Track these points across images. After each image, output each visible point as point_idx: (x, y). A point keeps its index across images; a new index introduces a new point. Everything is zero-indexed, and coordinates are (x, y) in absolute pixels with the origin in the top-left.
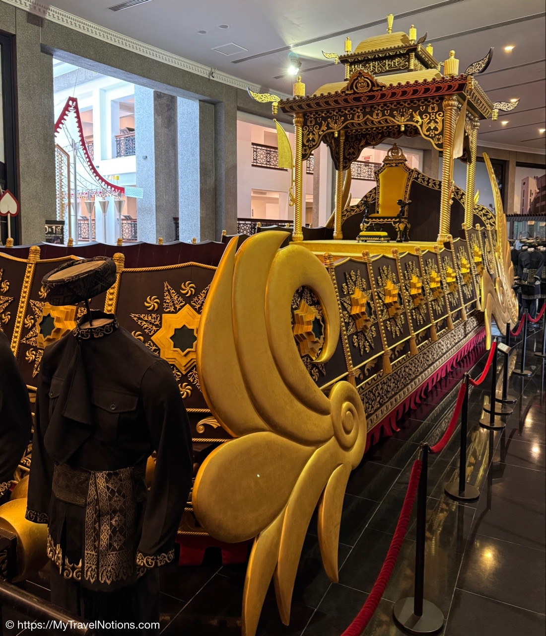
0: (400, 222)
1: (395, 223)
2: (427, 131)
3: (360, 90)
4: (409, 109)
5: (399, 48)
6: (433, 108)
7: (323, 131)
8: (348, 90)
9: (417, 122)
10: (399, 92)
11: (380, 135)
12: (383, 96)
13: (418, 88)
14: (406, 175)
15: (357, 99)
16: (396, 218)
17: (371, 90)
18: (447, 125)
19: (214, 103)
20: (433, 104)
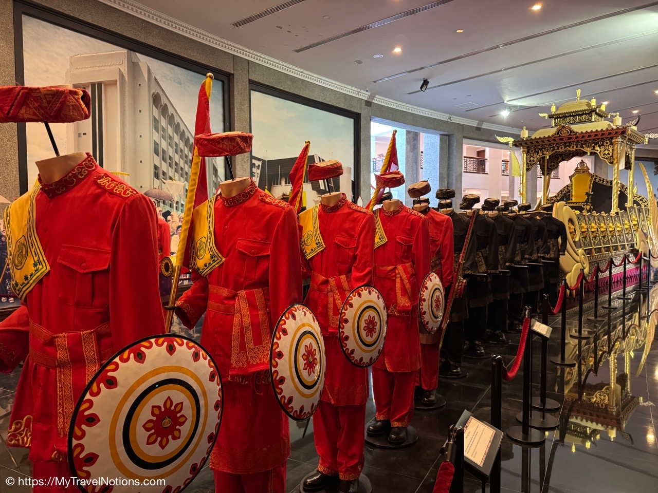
0: (587, 205)
1: (584, 205)
2: (604, 155)
3: (564, 135)
4: (592, 144)
5: (585, 110)
6: (607, 143)
7: (540, 156)
8: (556, 135)
9: (597, 150)
10: (587, 135)
11: (571, 155)
12: (577, 137)
13: (598, 133)
14: (590, 178)
15: (562, 139)
16: (584, 203)
17: (570, 135)
18: (615, 152)
19: (448, 136)
20: (607, 141)
